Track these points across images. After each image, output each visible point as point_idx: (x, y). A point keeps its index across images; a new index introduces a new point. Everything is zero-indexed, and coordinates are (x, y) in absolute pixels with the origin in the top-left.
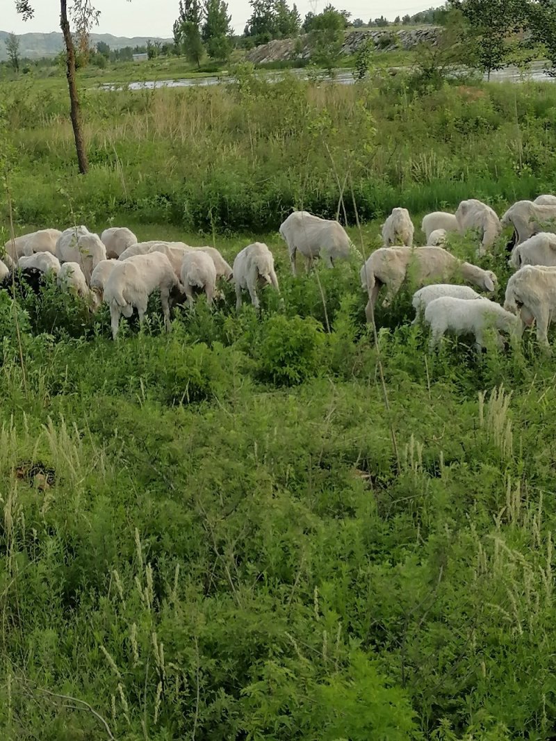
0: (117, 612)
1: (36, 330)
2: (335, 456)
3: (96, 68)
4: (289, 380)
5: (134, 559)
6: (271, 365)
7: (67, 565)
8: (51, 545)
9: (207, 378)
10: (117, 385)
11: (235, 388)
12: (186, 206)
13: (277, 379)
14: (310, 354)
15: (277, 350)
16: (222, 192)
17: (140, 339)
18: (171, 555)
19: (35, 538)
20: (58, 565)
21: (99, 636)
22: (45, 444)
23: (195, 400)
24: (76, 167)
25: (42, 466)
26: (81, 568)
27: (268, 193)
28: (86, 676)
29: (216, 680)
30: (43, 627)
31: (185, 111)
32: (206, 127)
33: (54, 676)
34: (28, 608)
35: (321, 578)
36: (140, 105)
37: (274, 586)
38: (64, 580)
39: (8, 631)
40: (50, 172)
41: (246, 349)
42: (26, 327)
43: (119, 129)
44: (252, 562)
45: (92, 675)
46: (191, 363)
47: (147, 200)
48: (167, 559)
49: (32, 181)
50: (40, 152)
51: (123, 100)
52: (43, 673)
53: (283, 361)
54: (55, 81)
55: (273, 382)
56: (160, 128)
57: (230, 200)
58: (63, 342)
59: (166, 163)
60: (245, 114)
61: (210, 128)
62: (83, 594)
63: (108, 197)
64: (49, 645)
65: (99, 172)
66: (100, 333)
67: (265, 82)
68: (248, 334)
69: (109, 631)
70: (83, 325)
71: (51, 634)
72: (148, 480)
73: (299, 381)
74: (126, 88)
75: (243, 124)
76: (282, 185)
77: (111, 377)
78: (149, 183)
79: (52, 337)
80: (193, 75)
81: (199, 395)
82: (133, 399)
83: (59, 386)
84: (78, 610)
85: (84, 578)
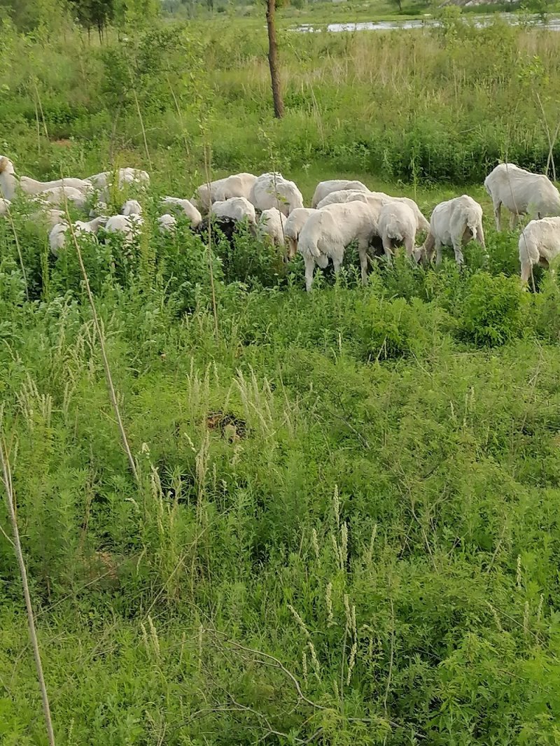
0: (308, 569)
1: (228, 279)
2: (537, 422)
3: (293, 8)
4: (490, 341)
5: (325, 516)
6: (473, 324)
7: (257, 519)
8: (242, 498)
9: (404, 334)
10: (310, 338)
11: (434, 346)
12: (386, 154)
13: (479, 338)
14: (515, 314)
15: (479, 308)
16: (423, 141)
17: (336, 291)
18: (364, 515)
19: (225, 490)
20: (248, 518)
21: (288, 593)
22: (236, 394)
23: (392, 357)
24: (272, 111)
25: (233, 417)
26: (271, 522)
27: (472, 144)
28: (274, 632)
29: (410, 645)
30: (232, 580)
31: (387, 55)
32: (409, 73)
33: (241, 630)
34: (217, 559)
35: (521, 548)
36: (340, 48)
37: (471, 553)
38: (254, 534)
39: (196, 581)
40: (245, 116)
41: (446, 306)
42: (218, 274)
43: (317, 73)
44: (449, 526)
45: (280, 632)
46: (389, 318)
47: (344, 147)
48: (360, 519)
49: (226, 124)
50: (235, 95)
51: (320, 42)
52: (231, 626)
53: (486, 321)
54: (250, 21)
55: (474, 342)
56: (360, 71)
57: (432, 150)
58: (256, 291)
59: (365, 109)
60: (450, 59)
61: (412, 73)
62: (273, 549)
63: (304, 144)
64: (238, 598)
65: (295, 117)
66: (294, 283)
67: (472, 26)
68: (449, 290)
69: (299, 588)
70: (276, 274)
71: (240, 587)
72: (341, 437)
73: (501, 341)
74: (325, 29)
75: (448, 69)
76: (488, 135)
77: (304, 330)
78: (346, 129)
79: (244, 286)
80: (394, 17)
81: (397, 352)
82: (327, 353)
83: (251, 336)
84: (267, 565)
85: (274, 533)
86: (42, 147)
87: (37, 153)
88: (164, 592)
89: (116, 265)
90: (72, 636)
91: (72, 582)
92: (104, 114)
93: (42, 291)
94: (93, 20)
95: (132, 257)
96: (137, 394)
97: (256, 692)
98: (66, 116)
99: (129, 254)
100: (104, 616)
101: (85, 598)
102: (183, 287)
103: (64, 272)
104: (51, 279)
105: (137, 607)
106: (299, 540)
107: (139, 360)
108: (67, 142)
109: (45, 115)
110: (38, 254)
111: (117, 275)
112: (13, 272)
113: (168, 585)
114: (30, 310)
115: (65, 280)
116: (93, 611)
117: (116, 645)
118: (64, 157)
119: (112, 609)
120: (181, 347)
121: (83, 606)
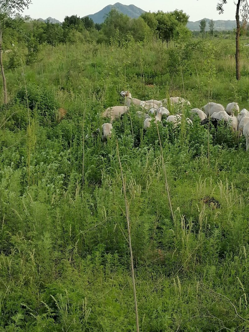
0: (242, 263)
1: (214, 144)
3: (246, 36)
7: (222, 241)
8: (217, 232)
10: (247, 169)
20: (218, 240)
21: (233, 272)
24: (235, 77)
25: (213, 199)
26: (227, 243)
28: (226, 287)
30: (210, 264)
33: (213, 285)
34: (204, 256)
38: (220, 247)
39: (195, 264)
40: (224, 78)
42: (210, 141)
45: (229, 288)
49: (216, 81)
50: (220, 70)
52: (208, 283)
54: (227, 41)
58: (226, 149)
62: (228, 254)
64: (213, 272)
65: (245, 80)
66: (241, 147)
69: (238, 271)
70: (234, 143)
71: (213, 268)
77: (245, 166)
79: (221, 147)
83: (223, 167)
84: (225, 260)
85: (229, 247)
86: (142, 87)
87: (140, 89)
88: (183, 267)
89: (169, 135)
90: (145, 282)
91: (146, 260)
92: (168, 75)
93: (139, 144)
94: (165, 38)
95: (176, 132)
96: (175, 187)
97: (218, 311)
98: (152, 75)
99: (175, 131)
100: (158, 274)
101: (151, 267)
102: (196, 146)
103: (149, 137)
104: (143, 139)
105: (171, 272)
106: (239, 251)
107: (177, 174)
108: (152, 86)
109: (144, 75)
110: (139, 129)
111: (169, 139)
112: (129, 136)
113: (184, 265)
114: (135, 151)
115: (149, 140)
116: (154, 272)
117: (162, 287)
118: (151, 91)
119: (161, 272)
120: (194, 170)
121: (150, 270)
